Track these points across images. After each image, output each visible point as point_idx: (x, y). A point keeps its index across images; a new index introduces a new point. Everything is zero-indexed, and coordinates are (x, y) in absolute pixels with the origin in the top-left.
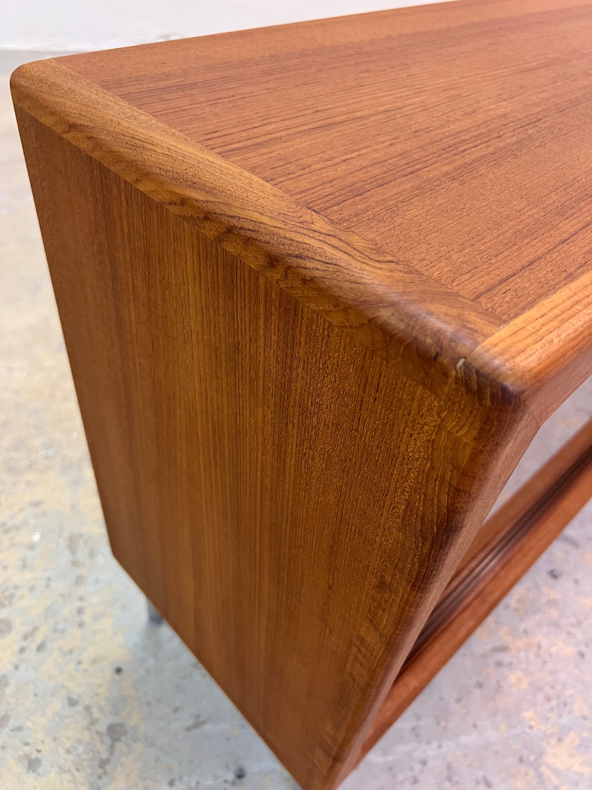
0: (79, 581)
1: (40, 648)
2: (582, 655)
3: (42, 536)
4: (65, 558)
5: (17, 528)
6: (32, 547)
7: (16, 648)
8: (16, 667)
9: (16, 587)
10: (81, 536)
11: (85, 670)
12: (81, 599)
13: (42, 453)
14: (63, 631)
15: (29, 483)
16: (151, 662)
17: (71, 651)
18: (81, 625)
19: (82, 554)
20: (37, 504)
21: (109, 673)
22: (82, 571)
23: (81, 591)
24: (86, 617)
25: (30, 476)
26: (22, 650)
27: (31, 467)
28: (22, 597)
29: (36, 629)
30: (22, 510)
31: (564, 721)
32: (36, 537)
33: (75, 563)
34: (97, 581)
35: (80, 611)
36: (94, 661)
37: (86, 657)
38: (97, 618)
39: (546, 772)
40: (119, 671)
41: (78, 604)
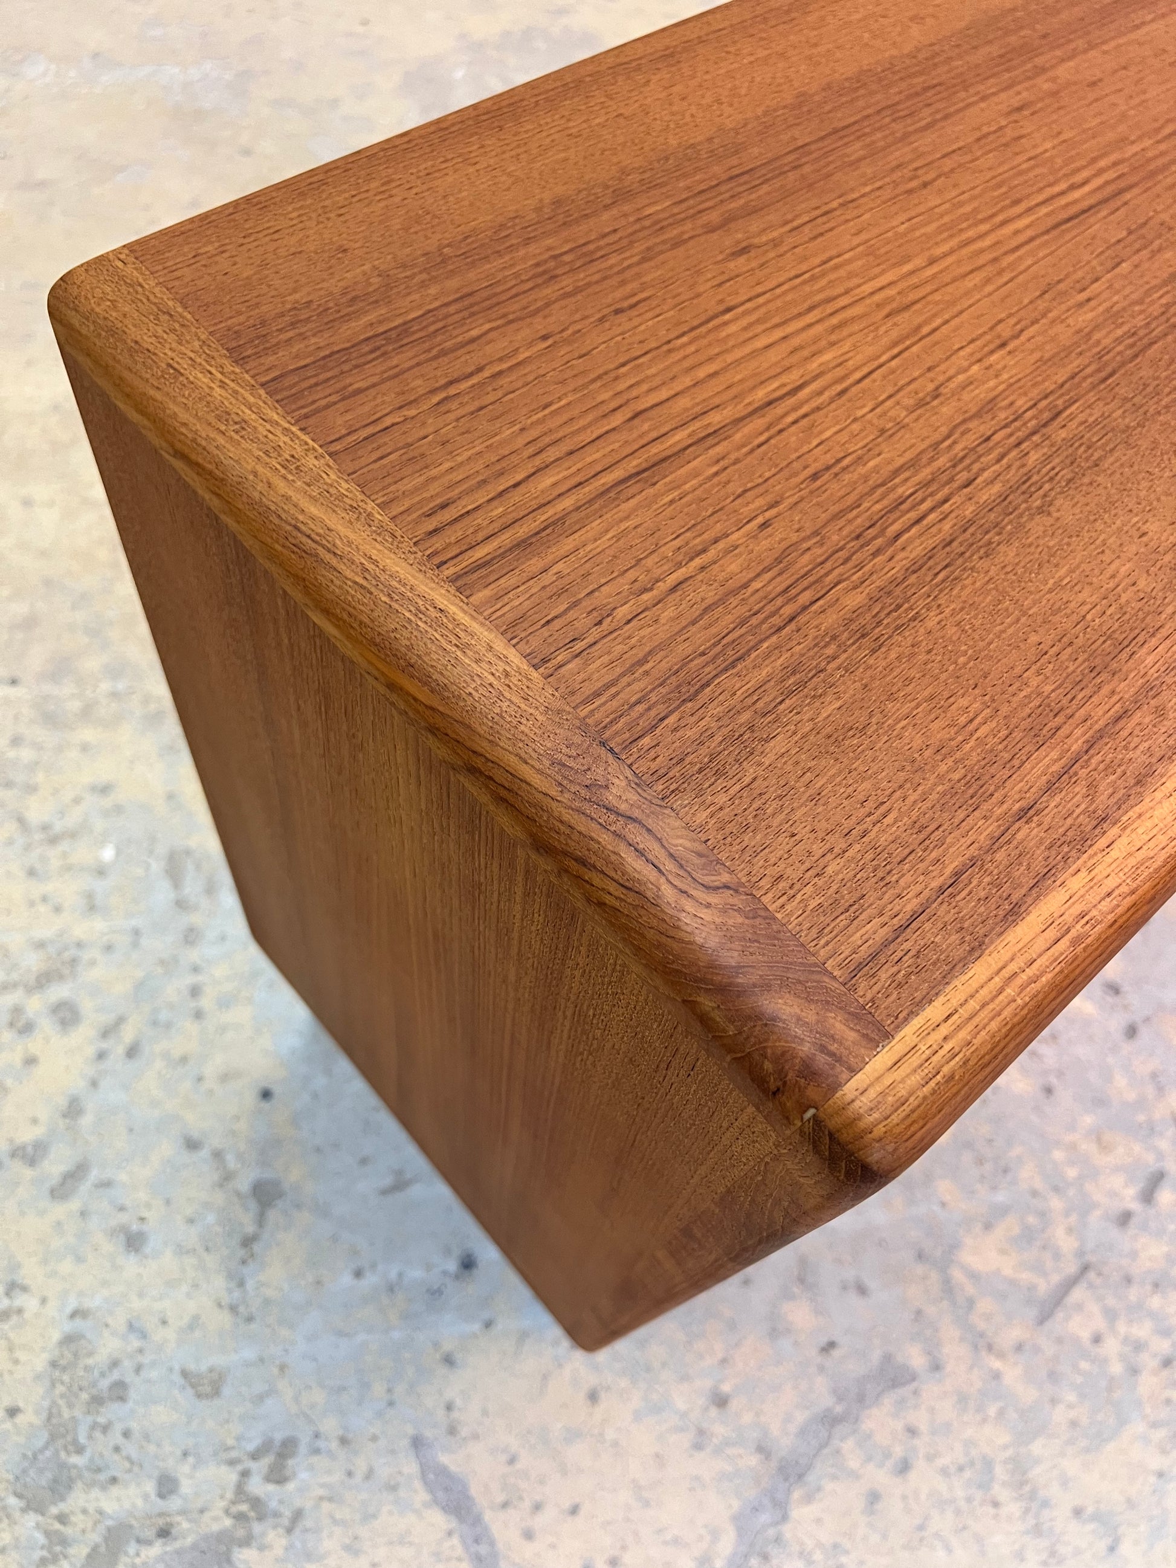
0: (191, 937)
1: (132, 1052)
2: (1049, 1091)
3: (119, 852)
4: (163, 894)
5: (72, 835)
6: (101, 872)
7: (90, 1051)
8: (94, 1084)
9: (79, 945)
10: (188, 852)
11: (211, 1092)
12: (196, 969)
13: (105, 686)
14: (168, 1026)
15: (85, 748)
16: (320, 1082)
17: (184, 1060)
18: (199, 1015)
19: (192, 887)
20: (104, 790)
21: (251, 1098)
22: (195, 919)
23: (194, 955)
24: (206, 1002)
25: (88, 734)
26: (101, 1056)
27: (87, 713)
28: (93, 963)
29: (121, 1020)
30: (77, 801)
31: (1001, 1197)
32: (108, 854)
33: (181, 904)
34: (223, 938)
35: (195, 991)
36: (225, 1078)
37: (210, 1070)
38: (225, 1003)
39: (957, 1275)
40: (266, 1095)
41: (190, 979)
